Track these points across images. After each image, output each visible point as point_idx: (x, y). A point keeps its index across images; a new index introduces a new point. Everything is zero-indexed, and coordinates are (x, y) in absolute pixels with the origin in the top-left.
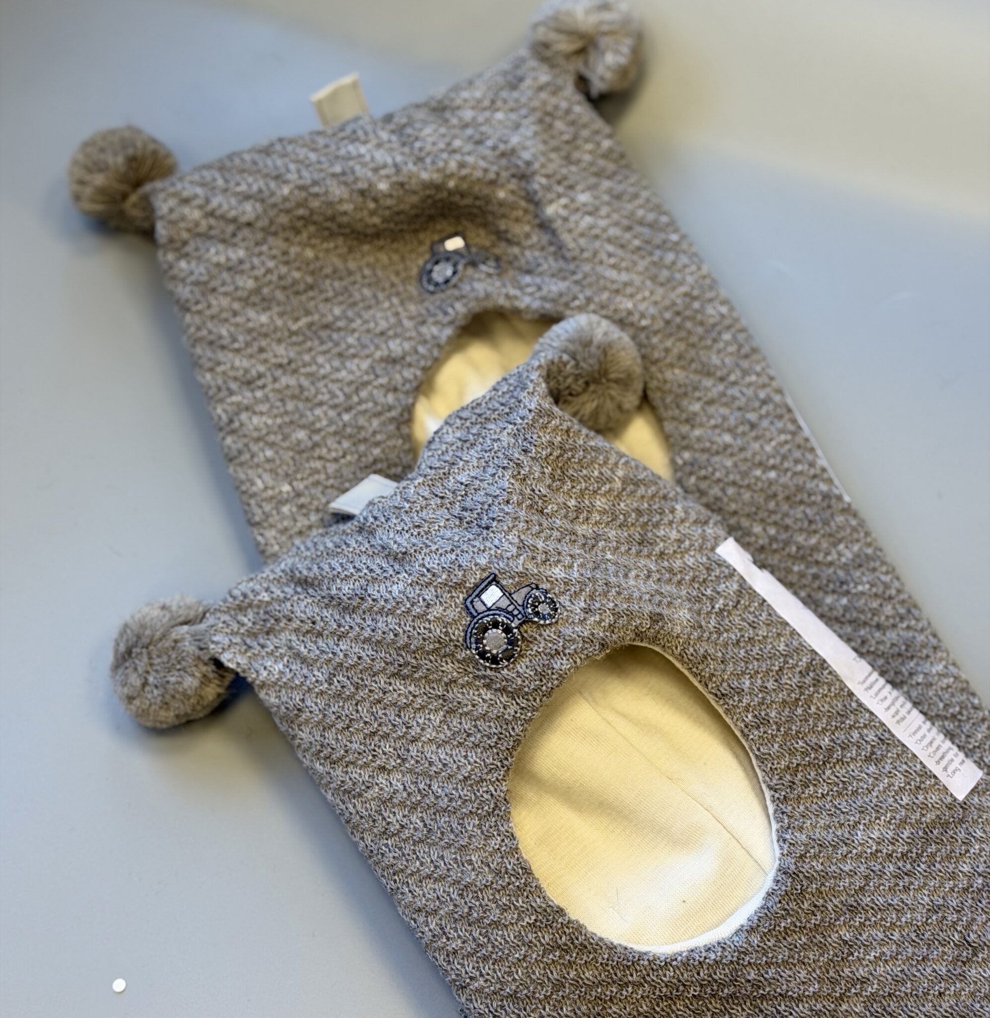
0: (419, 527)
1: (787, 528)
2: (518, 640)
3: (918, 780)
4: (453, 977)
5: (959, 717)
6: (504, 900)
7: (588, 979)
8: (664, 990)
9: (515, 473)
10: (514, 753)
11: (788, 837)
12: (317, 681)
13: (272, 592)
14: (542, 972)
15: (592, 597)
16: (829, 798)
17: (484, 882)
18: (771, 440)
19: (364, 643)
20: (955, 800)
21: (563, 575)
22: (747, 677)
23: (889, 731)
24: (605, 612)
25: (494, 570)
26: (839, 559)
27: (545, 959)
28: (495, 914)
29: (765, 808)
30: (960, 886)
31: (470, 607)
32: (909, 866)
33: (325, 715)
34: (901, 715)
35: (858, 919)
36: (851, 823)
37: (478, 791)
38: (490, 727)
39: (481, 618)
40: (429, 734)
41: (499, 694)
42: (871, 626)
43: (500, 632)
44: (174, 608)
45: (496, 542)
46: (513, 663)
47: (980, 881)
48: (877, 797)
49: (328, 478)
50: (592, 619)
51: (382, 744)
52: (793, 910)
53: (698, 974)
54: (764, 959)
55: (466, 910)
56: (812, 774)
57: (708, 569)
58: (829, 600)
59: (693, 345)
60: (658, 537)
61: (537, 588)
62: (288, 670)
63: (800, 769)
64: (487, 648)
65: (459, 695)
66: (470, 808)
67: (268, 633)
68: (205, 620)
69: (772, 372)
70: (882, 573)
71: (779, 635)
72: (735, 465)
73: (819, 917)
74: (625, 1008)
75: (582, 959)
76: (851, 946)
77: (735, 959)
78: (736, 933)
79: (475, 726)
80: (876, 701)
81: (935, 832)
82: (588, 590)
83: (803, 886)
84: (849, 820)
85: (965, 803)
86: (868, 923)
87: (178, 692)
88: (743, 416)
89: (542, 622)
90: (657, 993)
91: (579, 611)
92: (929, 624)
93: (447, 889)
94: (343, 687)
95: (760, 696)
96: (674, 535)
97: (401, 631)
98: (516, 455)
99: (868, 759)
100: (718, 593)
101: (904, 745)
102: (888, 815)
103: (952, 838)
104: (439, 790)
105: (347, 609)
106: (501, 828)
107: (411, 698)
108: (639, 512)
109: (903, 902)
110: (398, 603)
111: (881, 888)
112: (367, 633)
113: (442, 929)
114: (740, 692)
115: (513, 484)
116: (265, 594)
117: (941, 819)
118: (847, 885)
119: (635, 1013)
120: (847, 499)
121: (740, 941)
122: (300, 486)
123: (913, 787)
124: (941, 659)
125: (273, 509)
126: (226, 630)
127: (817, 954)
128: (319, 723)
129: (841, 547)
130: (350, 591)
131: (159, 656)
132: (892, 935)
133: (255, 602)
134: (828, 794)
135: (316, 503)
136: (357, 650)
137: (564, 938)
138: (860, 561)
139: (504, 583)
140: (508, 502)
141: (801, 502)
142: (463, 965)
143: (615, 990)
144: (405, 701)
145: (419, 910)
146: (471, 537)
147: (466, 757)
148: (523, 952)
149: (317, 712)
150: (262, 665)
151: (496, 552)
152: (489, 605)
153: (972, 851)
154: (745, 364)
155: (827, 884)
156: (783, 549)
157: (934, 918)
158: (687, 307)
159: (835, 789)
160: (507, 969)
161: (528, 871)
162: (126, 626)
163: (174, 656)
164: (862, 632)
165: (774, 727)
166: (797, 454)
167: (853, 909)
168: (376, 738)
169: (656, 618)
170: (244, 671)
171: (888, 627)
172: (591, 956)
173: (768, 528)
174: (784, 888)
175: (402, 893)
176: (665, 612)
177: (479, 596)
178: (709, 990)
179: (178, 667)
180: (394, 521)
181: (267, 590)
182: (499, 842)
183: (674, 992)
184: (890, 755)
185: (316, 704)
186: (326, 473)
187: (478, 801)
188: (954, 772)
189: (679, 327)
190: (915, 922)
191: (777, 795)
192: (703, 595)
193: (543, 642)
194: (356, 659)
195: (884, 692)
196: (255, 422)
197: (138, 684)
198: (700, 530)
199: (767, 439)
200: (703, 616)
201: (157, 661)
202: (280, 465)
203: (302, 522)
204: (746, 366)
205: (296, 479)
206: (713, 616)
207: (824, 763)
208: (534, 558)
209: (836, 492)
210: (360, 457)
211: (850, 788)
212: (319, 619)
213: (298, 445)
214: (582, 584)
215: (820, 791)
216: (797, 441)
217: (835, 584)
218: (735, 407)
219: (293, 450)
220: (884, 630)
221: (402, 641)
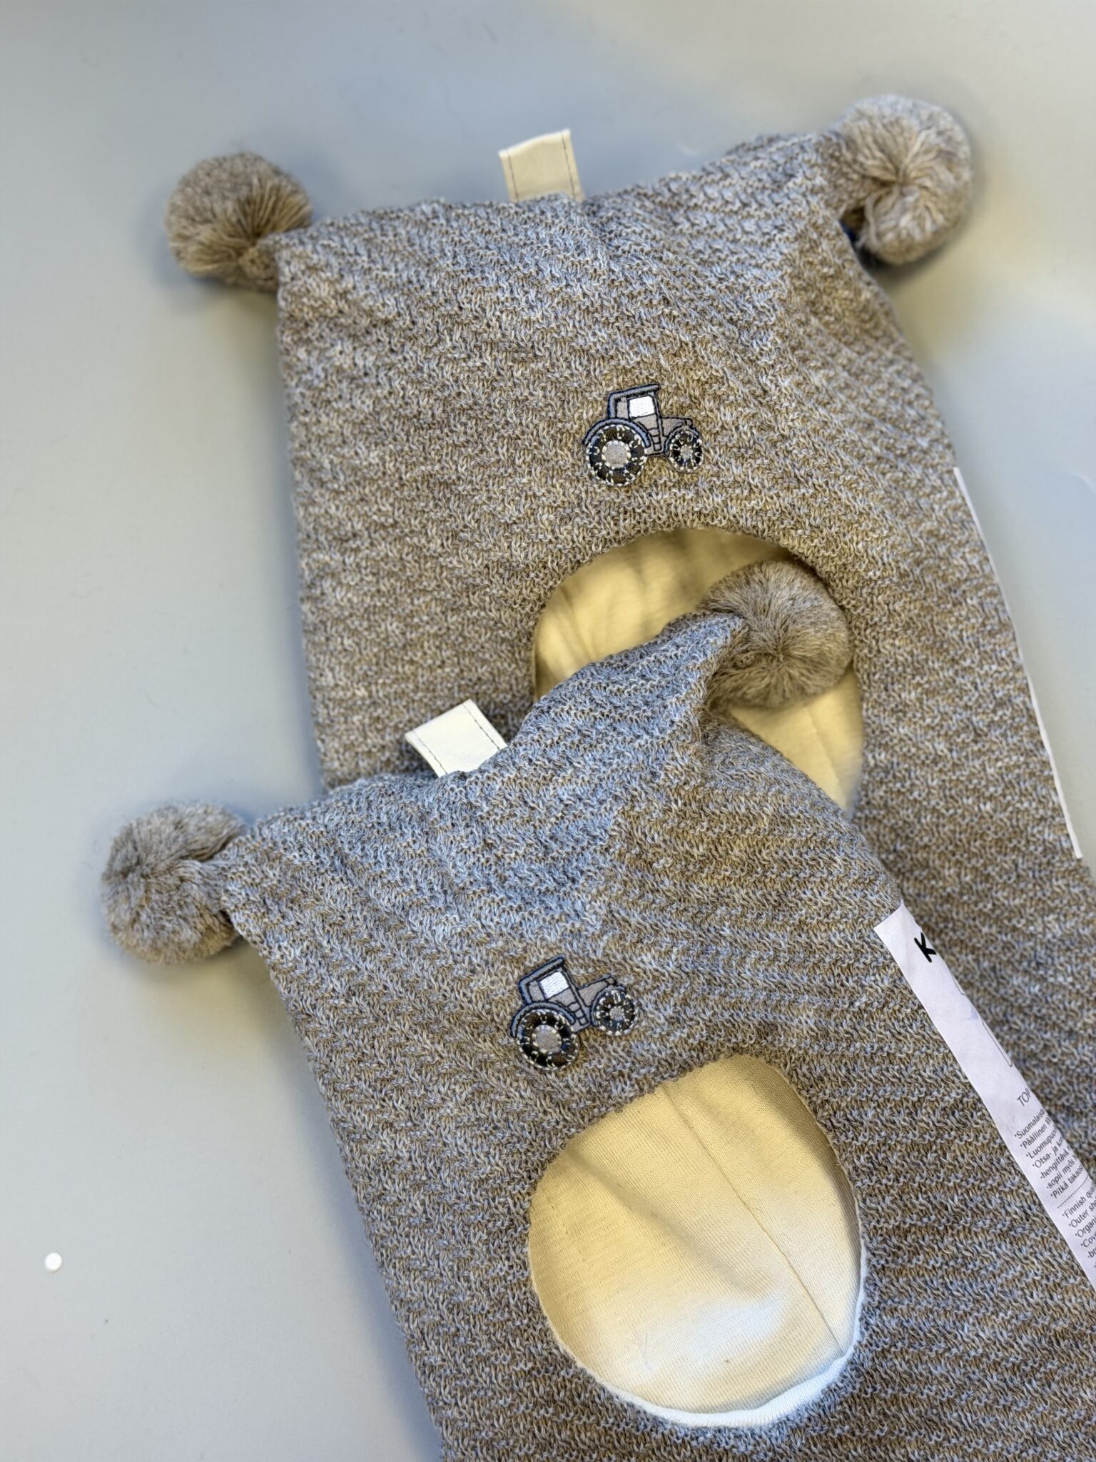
1: (988, 878)
2: (574, 1047)
3: (1060, 1275)
6: (498, 1336)
7: (584, 1443)
9: (627, 808)
10: (548, 1167)
11: (872, 1321)
13: (306, 854)
14: (528, 1426)
15: (685, 1003)
16: (941, 1274)
17: (479, 1308)
18: (997, 760)
19: (394, 972)
21: (655, 965)
22: (873, 1105)
23: (1040, 1205)
24: (698, 1023)
25: (564, 952)
26: (1044, 935)
27: (535, 1413)
28: (485, 1349)
30: (1076, 1416)
31: (525, 991)
32: (1017, 1381)
33: (335, 1036)
34: (1061, 1183)
36: (961, 1312)
37: (494, 1199)
38: (523, 1128)
39: (536, 1008)
40: (451, 1108)
41: (541, 1095)
42: (1061, 1029)
43: (554, 1031)
44: (192, 828)
45: (578, 906)
46: (565, 1070)
48: (1002, 1285)
49: (417, 689)
50: (678, 1034)
51: (394, 1095)
52: (856, 1416)
55: (453, 1330)
56: (927, 1238)
57: (858, 952)
60: (801, 900)
61: (615, 984)
62: (304, 961)
63: (913, 1229)
64: (535, 1044)
65: (494, 1079)
66: (479, 1218)
67: (292, 902)
68: (226, 852)
69: (1021, 660)
71: (927, 1055)
72: (942, 787)
73: (886, 1428)
75: (580, 1419)
78: (780, 1425)
79: (506, 1120)
80: (1033, 1161)
81: (1064, 1344)
82: (682, 991)
83: (875, 1389)
84: (958, 1308)
91: (662, 1020)
93: (436, 1295)
94: (361, 1012)
95: (883, 1134)
96: (823, 899)
97: (436, 985)
98: (634, 784)
99: (1002, 1235)
100: (862, 986)
101: (1053, 1225)
102: (1010, 1313)
103: (1082, 1354)
104: (448, 1180)
105: (384, 924)
106: (513, 1253)
107: (437, 1058)
108: (785, 864)
109: (997, 1424)
110: (439, 952)
111: (976, 1402)
112: (399, 965)
113: (422, 1334)
114: (856, 1125)
115: (619, 825)
116: (297, 854)
117: (1075, 1328)
118: (932, 1394)
120: (1078, 854)
121: (779, 1439)
122: (380, 693)
123: (1051, 1284)
125: (340, 714)
126: (245, 878)
129: (1051, 917)
130: (390, 905)
131: (159, 892)
134: (940, 1268)
136: (384, 976)
137: (562, 1394)
138: (1069, 944)
139: (574, 973)
140: (607, 850)
141: (1015, 849)
142: (439, 1385)
144: (429, 1059)
146: (551, 885)
147: (488, 1153)
148: (509, 1400)
149: (328, 1028)
150: (278, 941)
151: (573, 925)
152: (549, 995)
155: (908, 1390)
156: (976, 903)
157: (1031, 1452)
158: (932, 550)
159: (952, 1263)
161: (533, 1310)
162: (129, 833)
163: (176, 898)
164: (1048, 1036)
165: (892, 1176)
166: (1028, 785)
167: (931, 1425)
168: (389, 1087)
169: (767, 1029)
171: (1084, 1038)
172: (593, 1418)
173: (964, 873)
174: (850, 1389)
176: (781, 1019)
177: (538, 979)
179: (179, 912)
181: (301, 847)
182: (505, 1268)
184: (1033, 1235)
185: (328, 1018)
186: (416, 683)
187: (491, 1212)
192: (842, 985)
193: (606, 1055)
194: (381, 988)
195: (1048, 1149)
196: (337, 596)
197: (127, 918)
198: (859, 894)
199: (994, 757)
200: (834, 1015)
201: (155, 897)
202: (360, 660)
203: (373, 739)
204: (988, 648)
205: (376, 684)
206: (848, 1016)
207: (946, 1228)
208: (622, 937)
209: (1065, 845)
210: (462, 671)
211: (971, 1266)
212: (349, 916)
213: (386, 639)
214: (677, 983)
215: (932, 1262)
216: (1032, 766)
217: (1029, 963)
218: (962, 703)
219: (379, 644)
220: (1077, 1040)
221: (436, 998)
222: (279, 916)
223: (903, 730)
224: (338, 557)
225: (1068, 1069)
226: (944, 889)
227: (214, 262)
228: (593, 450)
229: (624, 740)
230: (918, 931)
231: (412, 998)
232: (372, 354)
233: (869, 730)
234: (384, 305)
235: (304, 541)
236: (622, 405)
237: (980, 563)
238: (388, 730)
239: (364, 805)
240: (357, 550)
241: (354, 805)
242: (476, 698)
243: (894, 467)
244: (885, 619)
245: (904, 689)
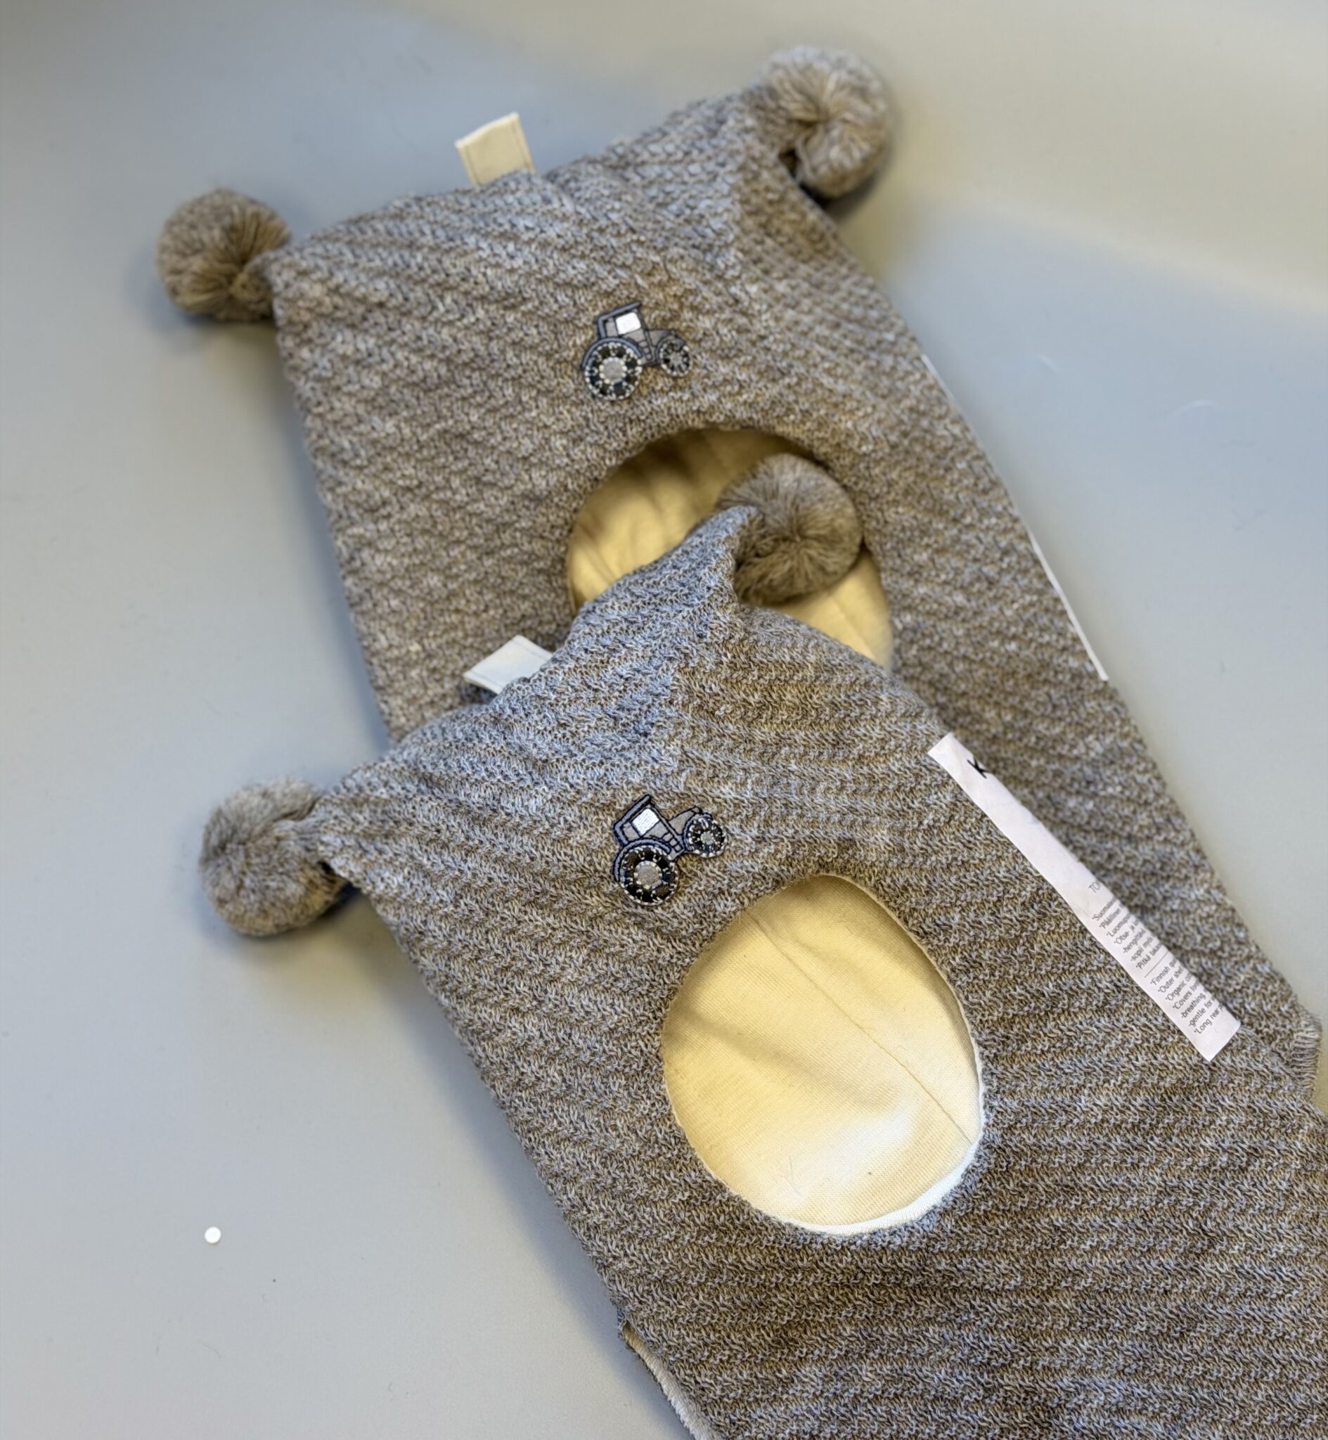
0: (564, 726)
1: (1026, 713)
2: (675, 875)
3: (1158, 1036)
4: (595, 1254)
5: (1220, 953)
6: (653, 1173)
7: (750, 1264)
8: (840, 1277)
9: (682, 665)
10: (670, 1003)
11: (995, 1103)
12: (441, 901)
13: (392, 788)
14: (696, 1256)
15: (767, 823)
16: (1050, 1056)
17: (630, 1151)
18: (1013, 602)
19: (495, 862)
20: (1203, 1059)
21: (734, 795)
22: (958, 910)
23: (1128, 977)
24: (782, 840)
25: (649, 791)
26: (1087, 754)
27: (700, 1242)
28: (642, 1189)
29: (974, 1065)
30: (1201, 1164)
31: (620, 833)
32: (1140, 1140)
33: (450, 942)
34: (1143, 956)
35: (1073, 1202)
36: (1074, 1086)
37: (626, 1046)
38: (641, 972)
39: (633, 847)
40: (571, 974)
41: (653, 935)
42: (1120, 837)
43: (653, 865)
44: (278, 796)
45: (655, 754)
46: (669, 901)
47: (1225, 1159)
48: (1107, 1055)
49: (466, 636)
50: (766, 850)
51: (516, 981)
52: (995, 1191)
53: (881, 1260)
54: (959, 1247)
55: (610, 1181)
56: (1031, 1026)
57: (917, 776)
58: (1072, 803)
59: (923, 475)
60: (857, 736)
61: (701, 812)
62: (408, 884)
63: (1017, 1020)
64: (639, 882)
65: (606, 933)
66: (616, 1066)
67: (386, 836)
68: (313, 813)
69: (1015, 512)
70: (1139, 772)
71: (999, 857)
72: (968, 635)
73: (1027, 1199)
74: (793, 1297)
75: (742, 1241)
76: (1064, 1233)
77: (923, 1246)
78: (928, 1215)
79: (624, 970)
80: (1114, 939)
81: (1175, 1099)
82: (763, 813)
83: (1009, 1163)
84: (1071, 1083)
85: (1214, 1065)
86: (1085, 1206)
87: (279, 899)
88: (980, 570)
89: (704, 855)
90: (832, 1280)
91: (750, 840)
92: (1193, 835)
93: (588, 1155)
94: (471, 911)
95: (972, 933)
96: (877, 733)
97: (538, 855)
98: (685, 644)
99: (1099, 1010)
100: (928, 806)
101: (1144, 993)
102: (1119, 1078)
103: (1195, 1106)
104: (581, 1042)
105: (478, 820)
106: (652, 1091)
107: (550, 931)
108: (834, 706)
109: (1129, 1182)
110: (535, 822)
111: (1106, 1164)
112: (499, 852)
113: (581, 1199)
114: (946, 929)
115: (678, 680)
116: (383, 790)
117: (1183, 1083)
118: (1062, 1162)
119: (805, 1302)
120: (1103, 676)
121: (931, 1226)
122: (432, 645)
123: (1152, 1045)
124: (1203, 881)
125: (398, 672)
126: (337, 828)
127: (1022, 1241)
128: (443, 950)
129: (1091, 738)
130: (481, 800)
131: (258, 855)
132: (1113, 1221)
133: (372, 799)
134: (1048, 1051)
135: (451, 666)
136: (487, 870)
137: (722, 1218)
138: (1112, 758)
139: (661, 806)
140: (671, 703)
141: (1046, 681)
142: (605, 1242)
143: (781, 1276)
144: (542, 934)
145: (557, 1175)
146: (626, 744)
147: (612, 1005)
148: (673, 1233)
149: (441, 938)
150: (379, 875)
151: (653, 767)
152: (642, 833)
153: (1218, 1122)
154: (983, 502)
155: (1040, 1160)
156: (1020, 739)
157: (1166, 1202)
158: (915, 425)
159: (1058, 1045)
160: (656, 1251)
161: (681, 1141)
162: (219, 813)
163: (276, 856)
164: (1109, 845)
165: (987, 971)
166: (1045, 620)
167: (1069, 1190)
168: (509, 974)
169: (847, 844)
170: (358, 881)
171: (1141, 839)
172: (754, 1238)
173: (1003, 713)
174: (986, 1165)
175: (538, 1155)
176: (858, 836)
177: (630, 820)
178: (892, 1279)
179: (281, 870)
180: (536, 717)
181: (386, 784)
182: (648, 1107)
183: (852, 1280)
184: (1126, 1005)
185: (440, 928)
186: (464, 630)
187: (625, 1058)
188: (1204, 1026)
189: (907, 452)
190: (1142, 1206)
191: (986, 1053)
192: (909, 808)
193: (704, 878)
194: (486, 881)
195: (1126, 928)
196: (378, 562)
197: (232, 886)
198: (909, 726)
199: (1009, 600)
200: (906, 835)
201: (255, 861)
202: (408, 618)
203: (434, 690)
204: (985, 504)
205: (428, 637)
206: (920, 835)
207: (1046, 1013)
208: (699, 773)
209: (1090, 669)
210: (505, 611)
211: (1076, 1044)
212: (444, 827)
213: (430, 593)
214: (756, 807)
215: (1040, 1047)
216: (1045, 602)
217: (1080, 784)
218: (970, 557)
219: (424, 599)
220: (1137, 843)
221: (539, 866)
222: (376, 853)
223: (922, 590)
224: (371, 526)
225: (1134, 871)
226: (988, 730)
227: (207, 291)
228: (591, 372)
229: (668, 616)
230: (971, 757)
231: (517, 879)
232: (372, 336)
233: (891, 597)
234: (376, 290)
235: (336, 522)
236: (610, 325)
237: (962, 432)
238: (447, 679)
239: (438, 731)
240: (389, 516)
241: (429, 735)
242: (523, 632)
243: (866, 358)
244: (885, 489)
245: (915, 552)
